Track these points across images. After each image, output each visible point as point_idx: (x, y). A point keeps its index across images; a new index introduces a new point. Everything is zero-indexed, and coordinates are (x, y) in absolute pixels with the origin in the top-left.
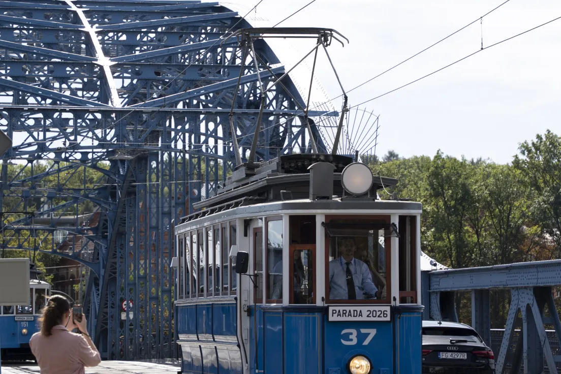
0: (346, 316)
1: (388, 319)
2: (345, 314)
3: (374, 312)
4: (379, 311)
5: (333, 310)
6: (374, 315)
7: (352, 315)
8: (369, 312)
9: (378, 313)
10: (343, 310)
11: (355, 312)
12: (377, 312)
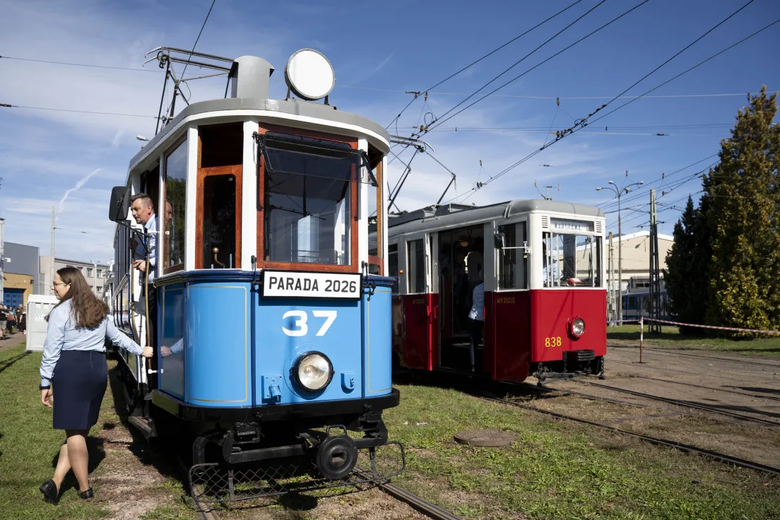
0: (292, 289)
1: (357, 295)
2: (291, 284)
3: (337, 284)
4: (343, 282)
5: (271, 278)
6: (337, 289)
7: (303, 287)
8: (329, 283)
9: (343, 285)
10: (288, 279)
11: (308, 282)
12: (341, 284)
